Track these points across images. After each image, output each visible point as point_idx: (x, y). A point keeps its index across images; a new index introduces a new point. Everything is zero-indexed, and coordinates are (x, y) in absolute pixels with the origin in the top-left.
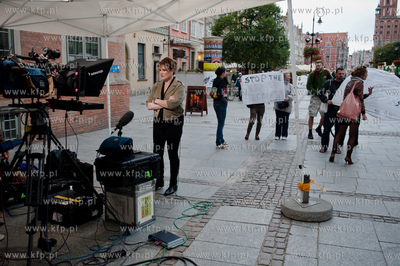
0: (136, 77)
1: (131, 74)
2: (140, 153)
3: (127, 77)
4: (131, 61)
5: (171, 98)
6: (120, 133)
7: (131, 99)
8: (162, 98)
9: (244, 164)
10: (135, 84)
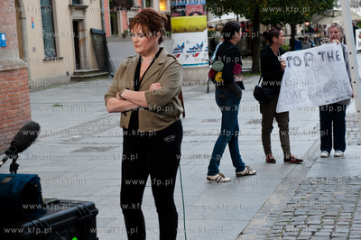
0: (41, 53)
1: (29, 48)
2: (57, 202)
3: (23, 54)
4: (28, 23)
5: (155, 87)
6: (14, 167)
7: (33, 97)
8: (137, 88)
9: (263, 209)
10: (38, 67)
